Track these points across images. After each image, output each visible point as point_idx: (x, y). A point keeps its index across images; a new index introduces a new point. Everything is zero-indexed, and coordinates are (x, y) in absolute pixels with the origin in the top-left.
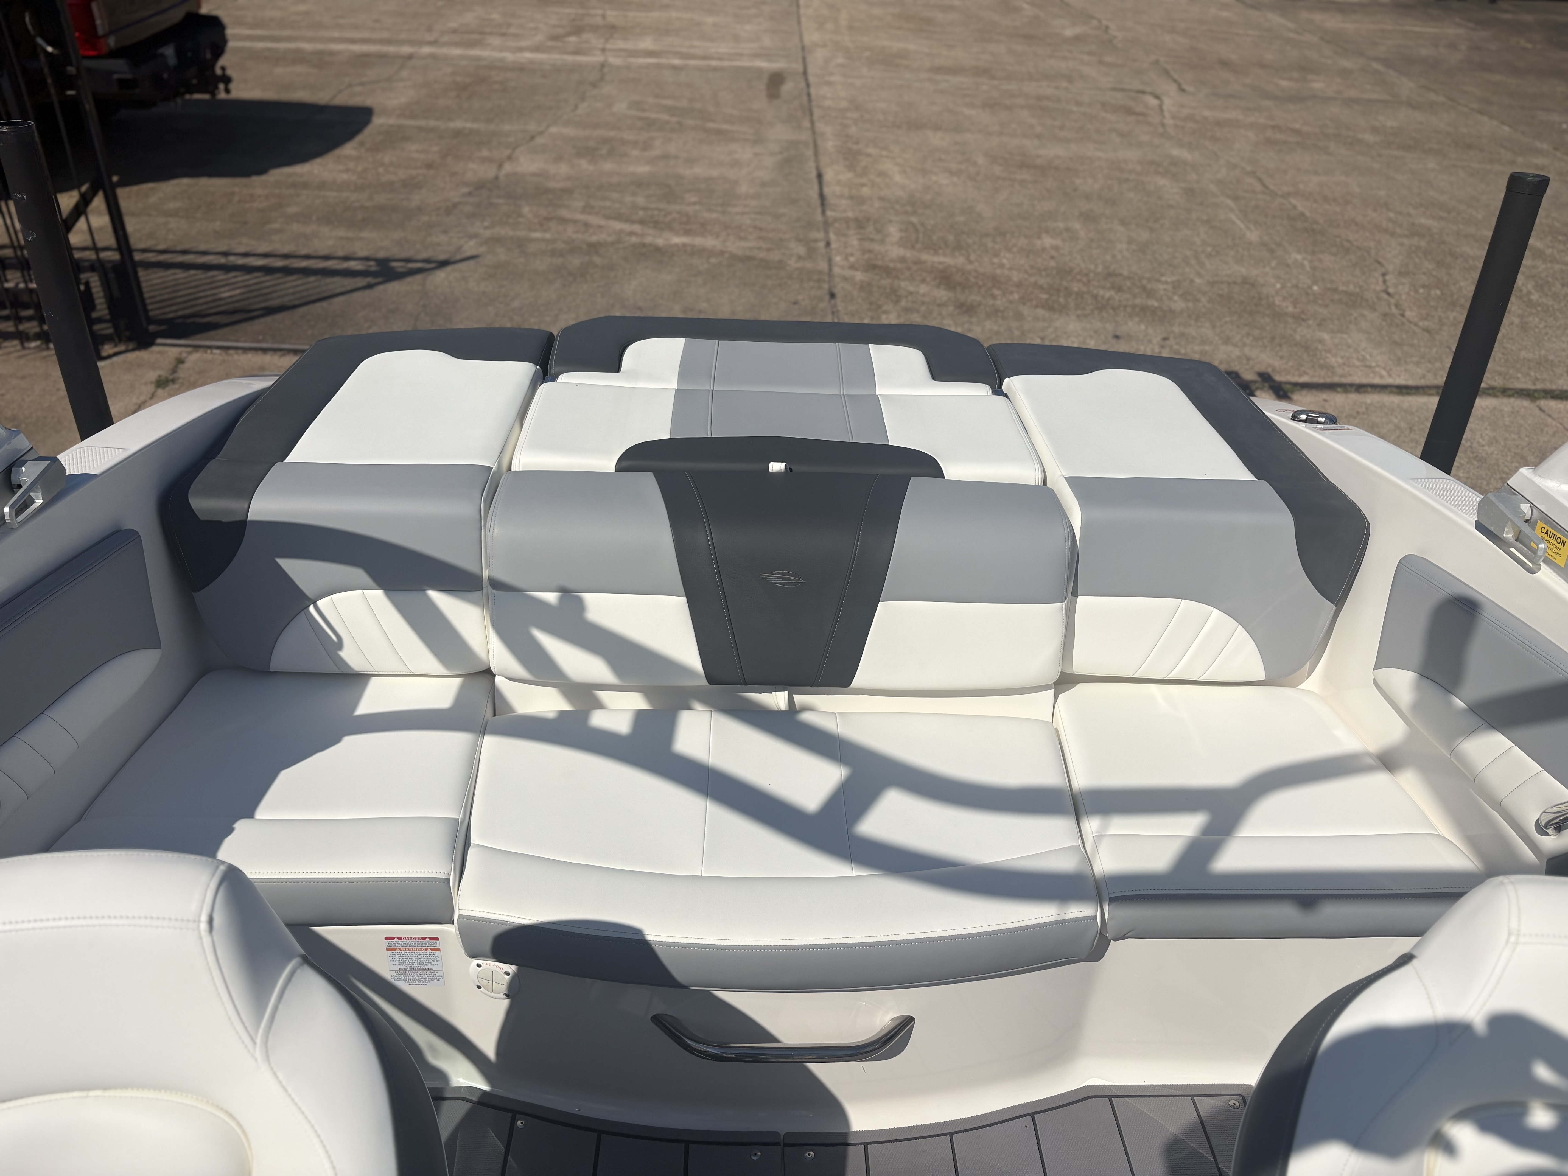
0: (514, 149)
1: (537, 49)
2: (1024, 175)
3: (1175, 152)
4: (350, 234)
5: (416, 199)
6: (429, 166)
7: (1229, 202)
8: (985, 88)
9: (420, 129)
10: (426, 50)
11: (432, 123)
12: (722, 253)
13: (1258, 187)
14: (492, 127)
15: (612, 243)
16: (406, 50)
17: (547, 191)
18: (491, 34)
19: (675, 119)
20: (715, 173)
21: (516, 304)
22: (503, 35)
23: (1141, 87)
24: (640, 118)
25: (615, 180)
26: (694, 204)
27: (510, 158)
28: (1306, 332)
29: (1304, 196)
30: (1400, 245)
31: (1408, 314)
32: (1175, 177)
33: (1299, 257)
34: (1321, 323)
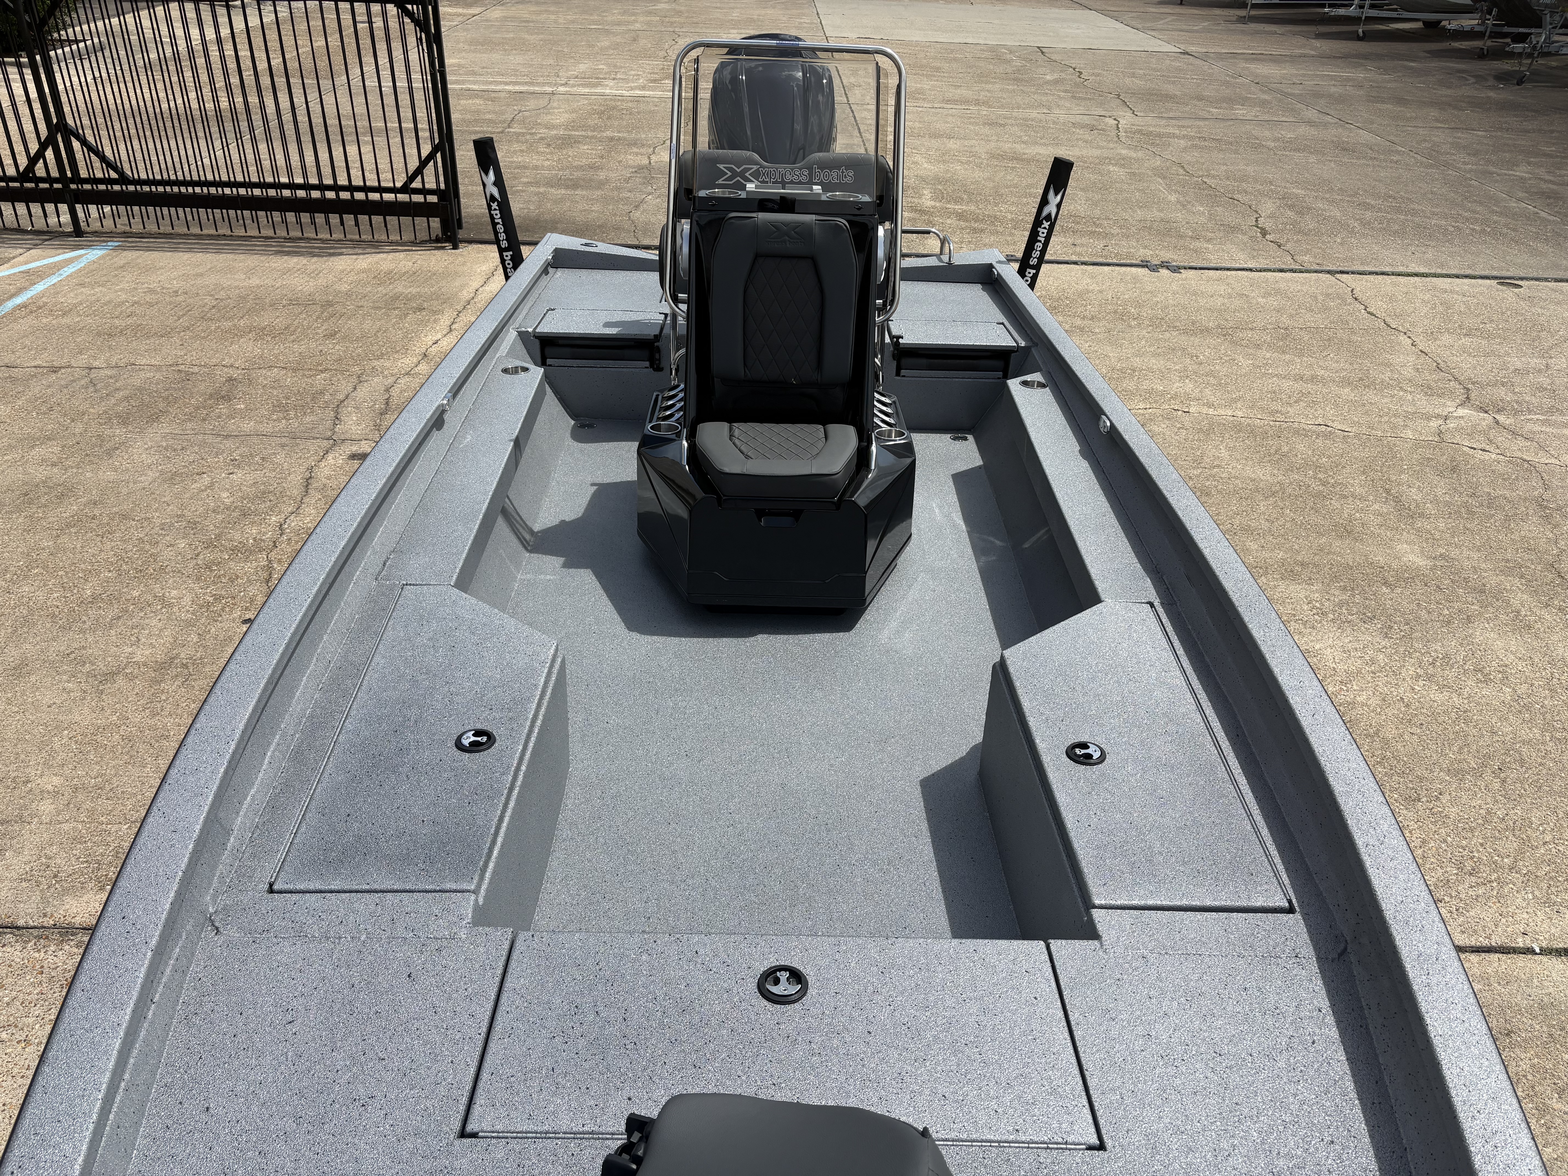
1: (643, 88)
2: (1015, 164)
3: (1124, 152)
4: (569, 192)
7: (1160, 180)
8: (985, 113)
9: (585, 137)
10: (562, 89)
11: (590, 134)
13: (1181, 171)
16: (549, 89)
18: (605, 79)
22: (614, 79)
23: (1103, 113)
27: (653, 153)
28: (1198, 244)
29: (1214, 177)
30: (1274, 203)
31: (1268, 237)
32: (1123, 166)
33: (1202, 209)
34: (1209, 241)
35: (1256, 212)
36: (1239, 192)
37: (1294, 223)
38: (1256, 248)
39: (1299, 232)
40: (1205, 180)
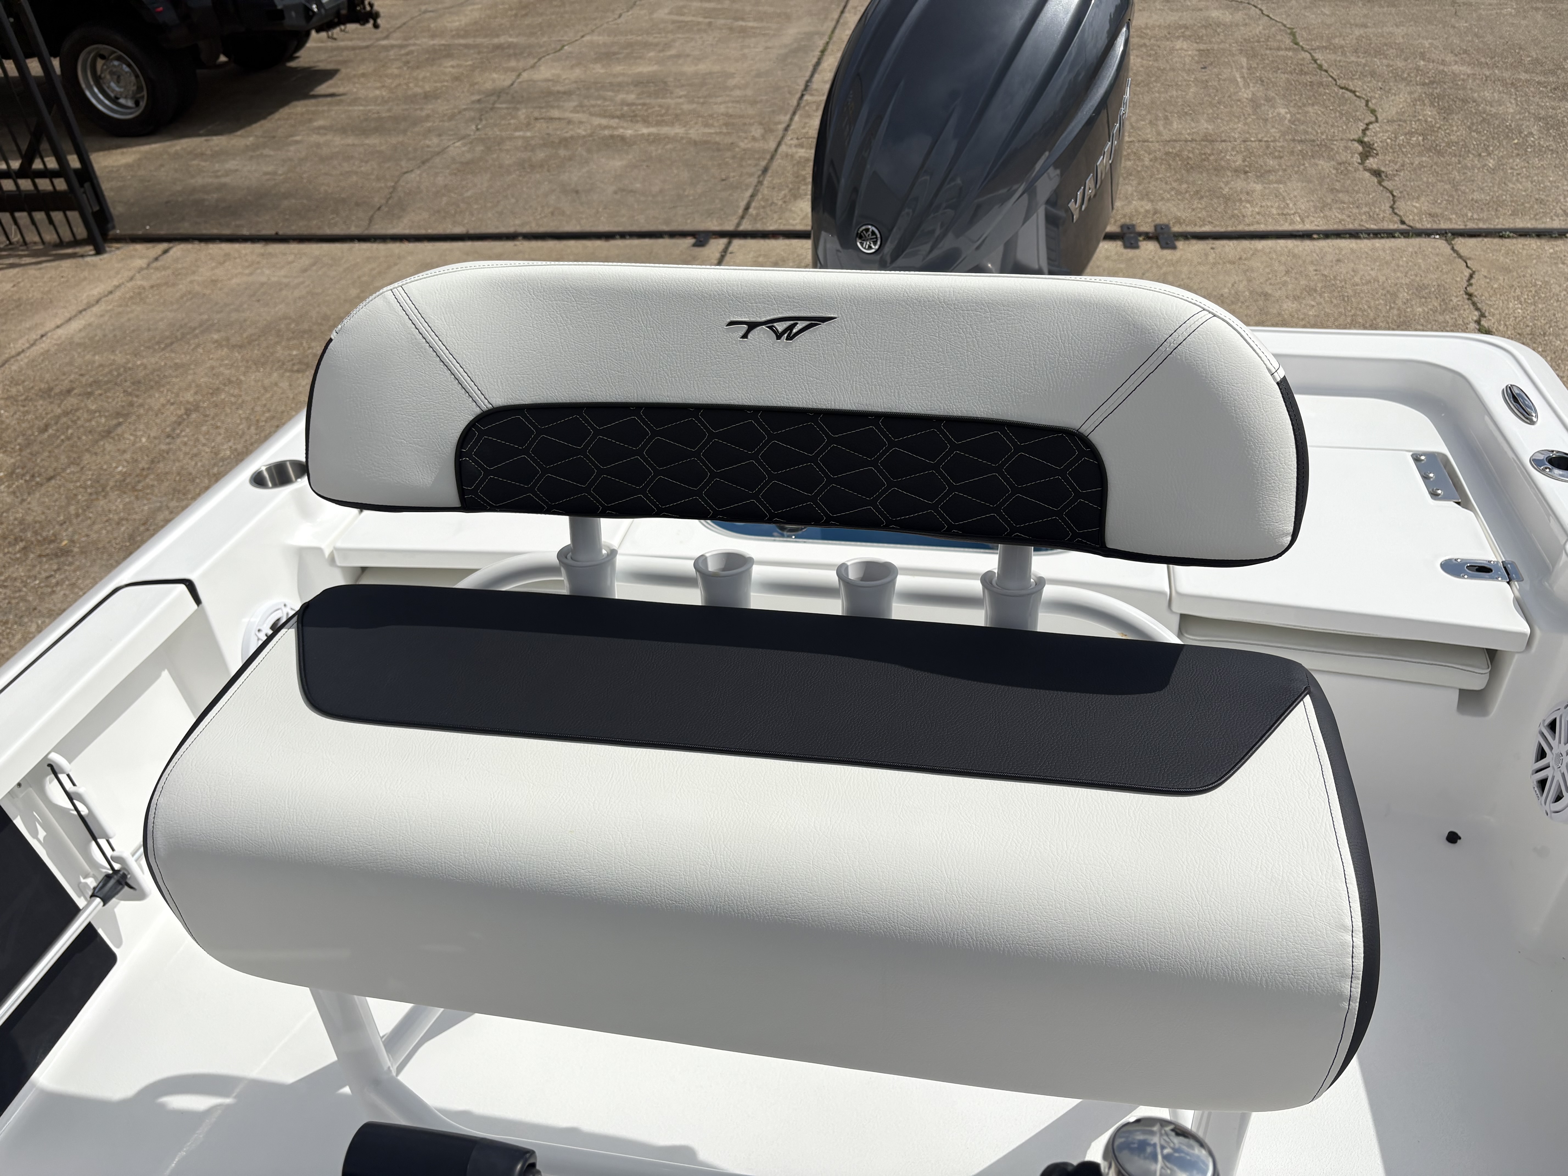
0: (540, 59)
4: (356, 142)
5: (429, 108)
6: (456, 79)
7: (1244, 60)
9: (467, 46)
12: (682, 138)
13: (1287, 43)
14: (533, 40)
15: (584, 137)
17: (550, 93)
19: (707, 20)
20: (717, 68)
21: (469, 194)
24: (674, 22)
25: (620, 79)
26: (680, 97)
27: (533, 67)
28: (1239, 184)
29: (1334, 49)
30: (1410, 93)
31: (1372, 162)
32: (1199, 39)
33: (1283, 111)
34: (1262, 174)
35: (1373, 112)
36: (1362, 75)
37: (1428, 131)
38: (1338, 186)
39: (1429, 150)
40: (1318, 55)
